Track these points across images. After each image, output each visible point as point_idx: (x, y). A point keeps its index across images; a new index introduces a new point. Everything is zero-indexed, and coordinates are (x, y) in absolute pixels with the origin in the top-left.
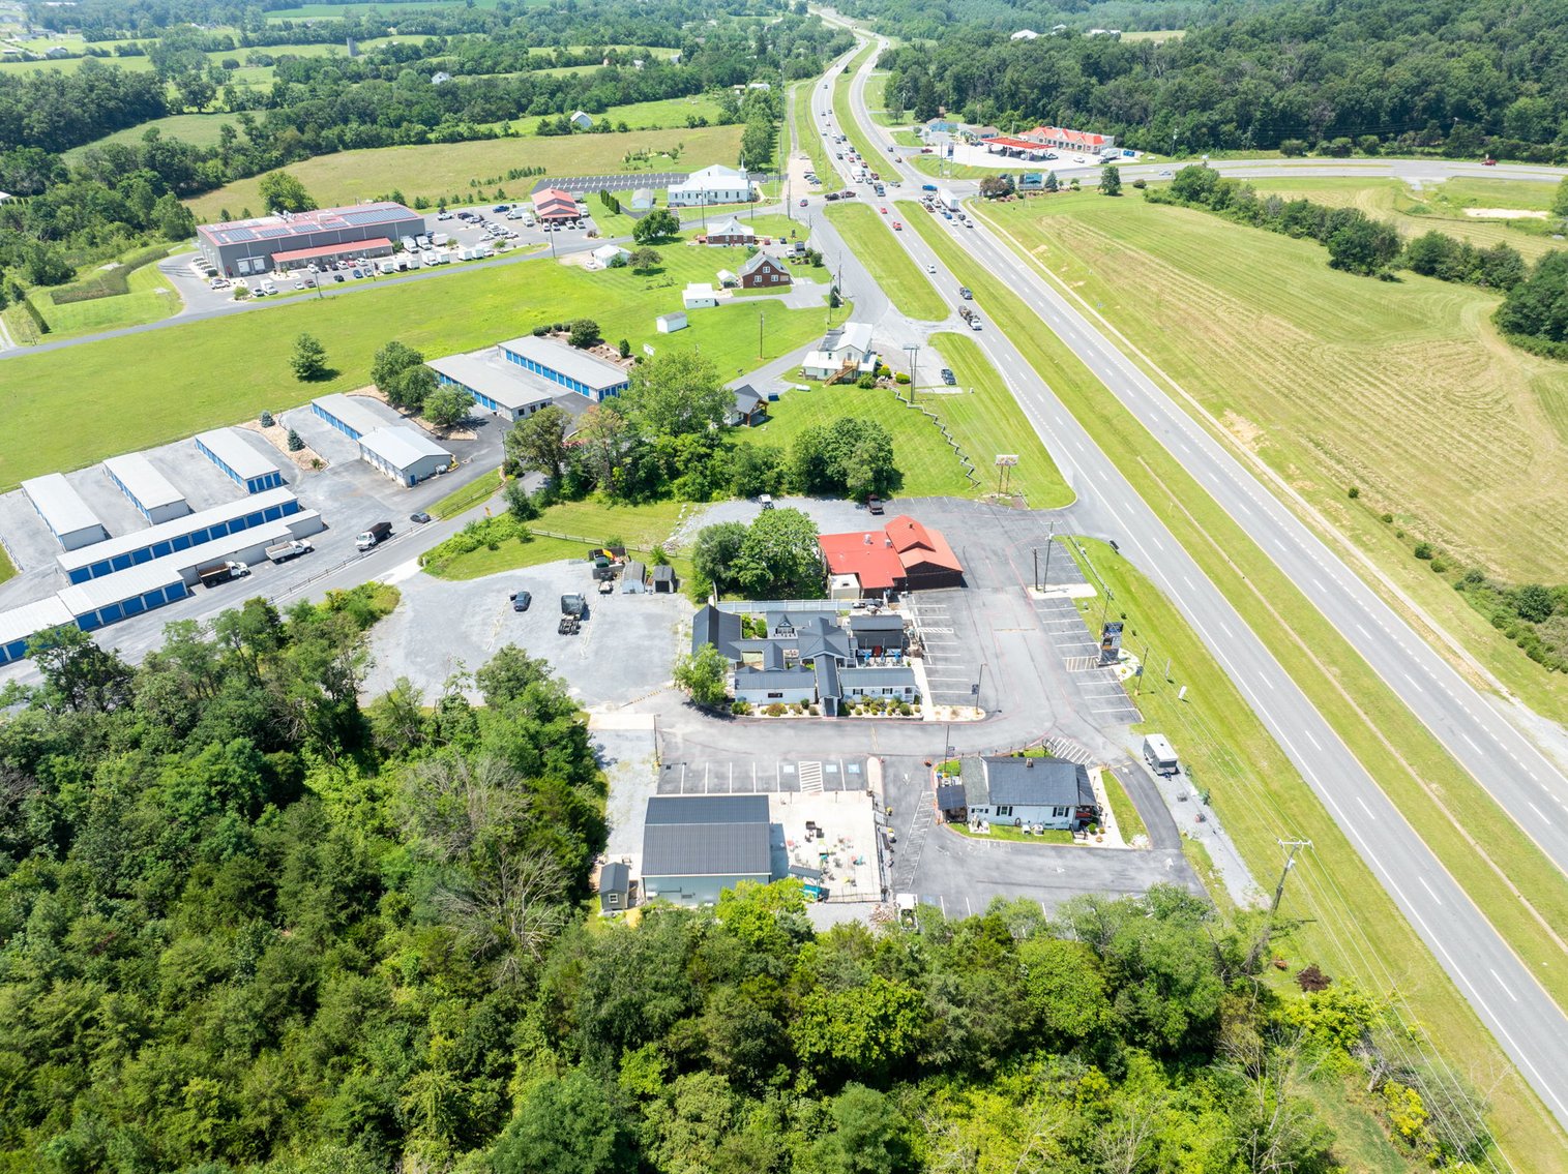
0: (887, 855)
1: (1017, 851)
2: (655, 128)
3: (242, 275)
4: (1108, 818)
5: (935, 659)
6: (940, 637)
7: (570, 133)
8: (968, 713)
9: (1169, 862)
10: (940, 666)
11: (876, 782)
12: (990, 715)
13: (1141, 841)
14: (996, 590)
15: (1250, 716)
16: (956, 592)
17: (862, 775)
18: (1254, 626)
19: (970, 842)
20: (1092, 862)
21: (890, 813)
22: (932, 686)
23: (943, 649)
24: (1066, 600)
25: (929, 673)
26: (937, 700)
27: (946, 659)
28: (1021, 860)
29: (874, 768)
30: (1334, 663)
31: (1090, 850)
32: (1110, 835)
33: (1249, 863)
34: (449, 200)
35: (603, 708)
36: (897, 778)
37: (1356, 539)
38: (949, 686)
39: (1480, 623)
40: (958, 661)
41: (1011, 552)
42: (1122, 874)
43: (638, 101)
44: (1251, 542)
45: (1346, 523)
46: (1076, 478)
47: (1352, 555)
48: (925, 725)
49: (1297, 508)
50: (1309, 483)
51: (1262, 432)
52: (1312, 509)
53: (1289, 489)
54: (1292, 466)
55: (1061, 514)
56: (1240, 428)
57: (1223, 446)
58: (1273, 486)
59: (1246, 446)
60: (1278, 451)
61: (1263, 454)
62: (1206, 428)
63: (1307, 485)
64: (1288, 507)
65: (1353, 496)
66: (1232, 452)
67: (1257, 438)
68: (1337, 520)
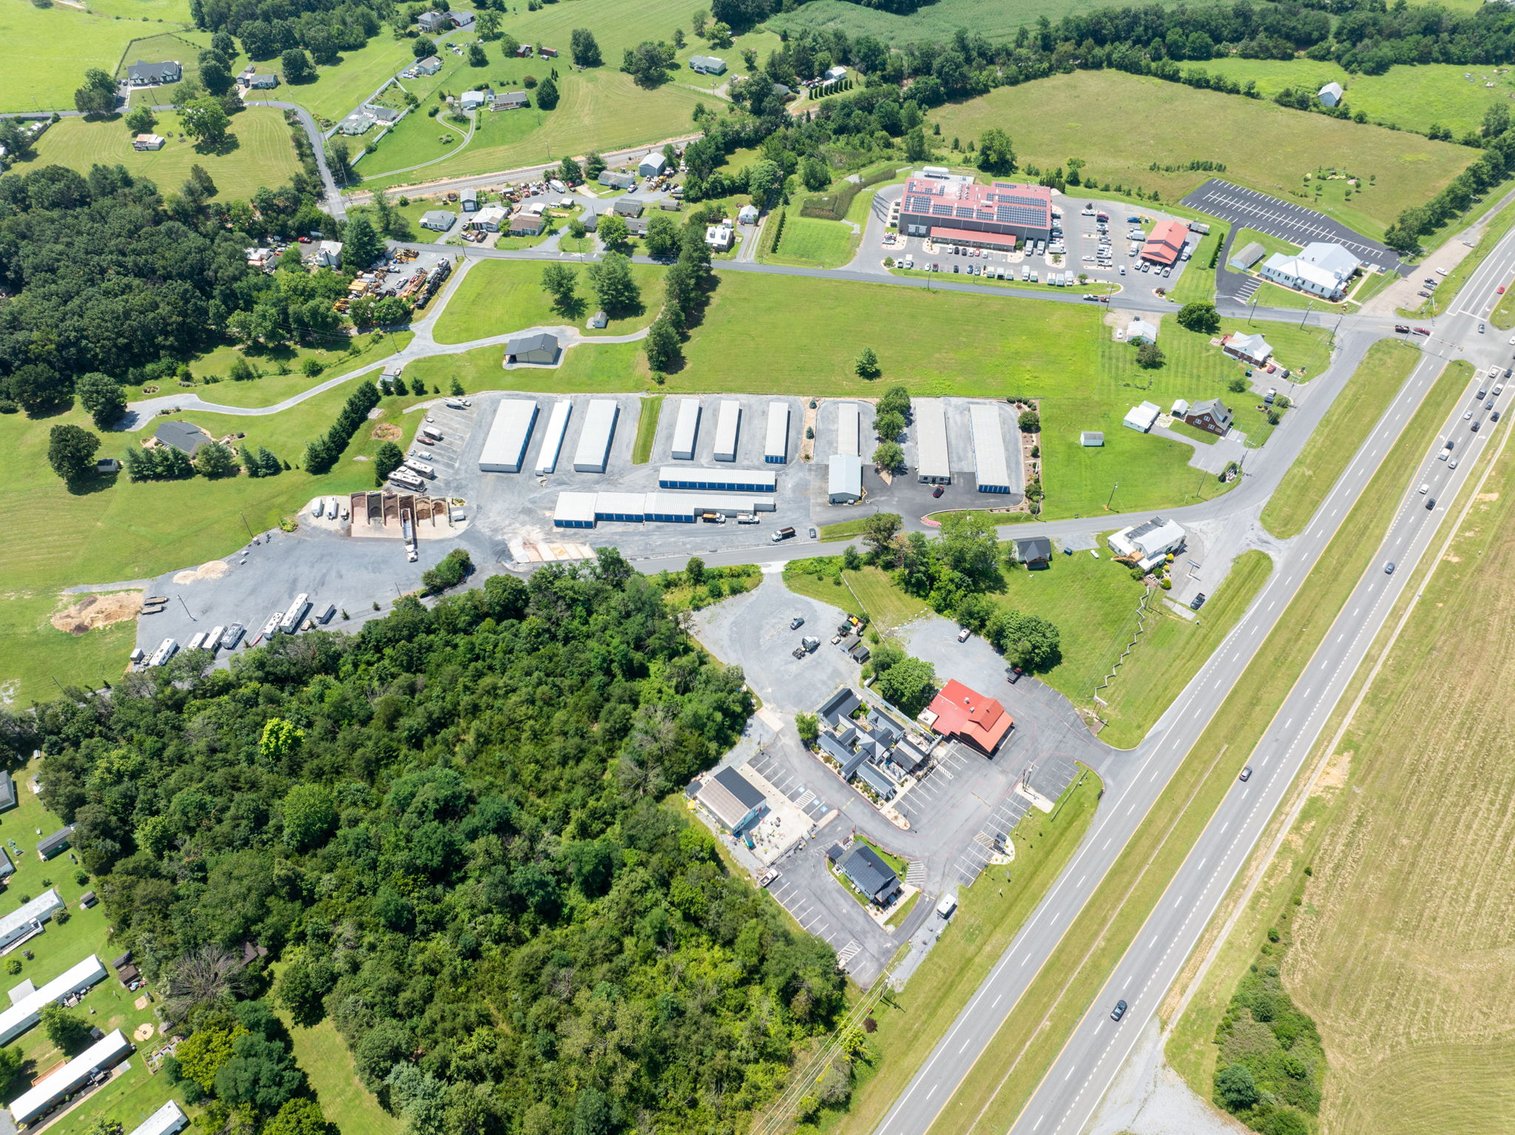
0: (791, 853)
1: (839, 891)
2: (1393, 128)
3: (910, 235)
4: (892, 910)
5: (923, 786)
6: (942, 776)
7: (1305, 109)
8: (901, 822)
9: (889, 945)
10: (921, 791)
11: (822, 823)
12: (910, 830)
13: (891, 928)
14: (1003, 771)
15: (1019, 926)
16: (983, 759)
17: (823, 814)
18: (1101, 891)
19: (828, 872)
20: (861, 920)
21: (816, 836)
22: (905, 798)
23: (935, 783)
24: (1028, 804)
25: (912, 790)
26: (898, 806)
27: (928, 790)
28: (836, 895)
29: (831, 815)
30: (1109, 940)
31: (866, 914)
32: (881, 917)
33: (916, 973)
34: (1112, 187)
35: (770, 707)
36: (836, 826)
37: (1258, 897)
38: (911, 803)
39: (1229, 989)
40: (932, 795)
41: (1044, 755)
42: (864, 932)
43: (1437, 61)
44: (1187, 849)
45: (1272, 883)
46: (1158, 734)
47: (1236, 902)
48: (876, 813)
49: (1262, 851)
50: (1301, 842)
51: (1341, 786)
52: (1270, 859)
53: (1281, 837)
54: (1313, 823)
55: (1108, 752)
56: (1334, 771)
57: (1297, 777)
58: (1275, 826)
59: (1312, 788)
60: (1324, 807)
61: (1313, 801)
62: (1311, 756)
63: (1298, 842)
64: (1257, 846)
65: (1308, 872)
66: (1295, 785)
67: (1330, 788)
68: (1270, 877)
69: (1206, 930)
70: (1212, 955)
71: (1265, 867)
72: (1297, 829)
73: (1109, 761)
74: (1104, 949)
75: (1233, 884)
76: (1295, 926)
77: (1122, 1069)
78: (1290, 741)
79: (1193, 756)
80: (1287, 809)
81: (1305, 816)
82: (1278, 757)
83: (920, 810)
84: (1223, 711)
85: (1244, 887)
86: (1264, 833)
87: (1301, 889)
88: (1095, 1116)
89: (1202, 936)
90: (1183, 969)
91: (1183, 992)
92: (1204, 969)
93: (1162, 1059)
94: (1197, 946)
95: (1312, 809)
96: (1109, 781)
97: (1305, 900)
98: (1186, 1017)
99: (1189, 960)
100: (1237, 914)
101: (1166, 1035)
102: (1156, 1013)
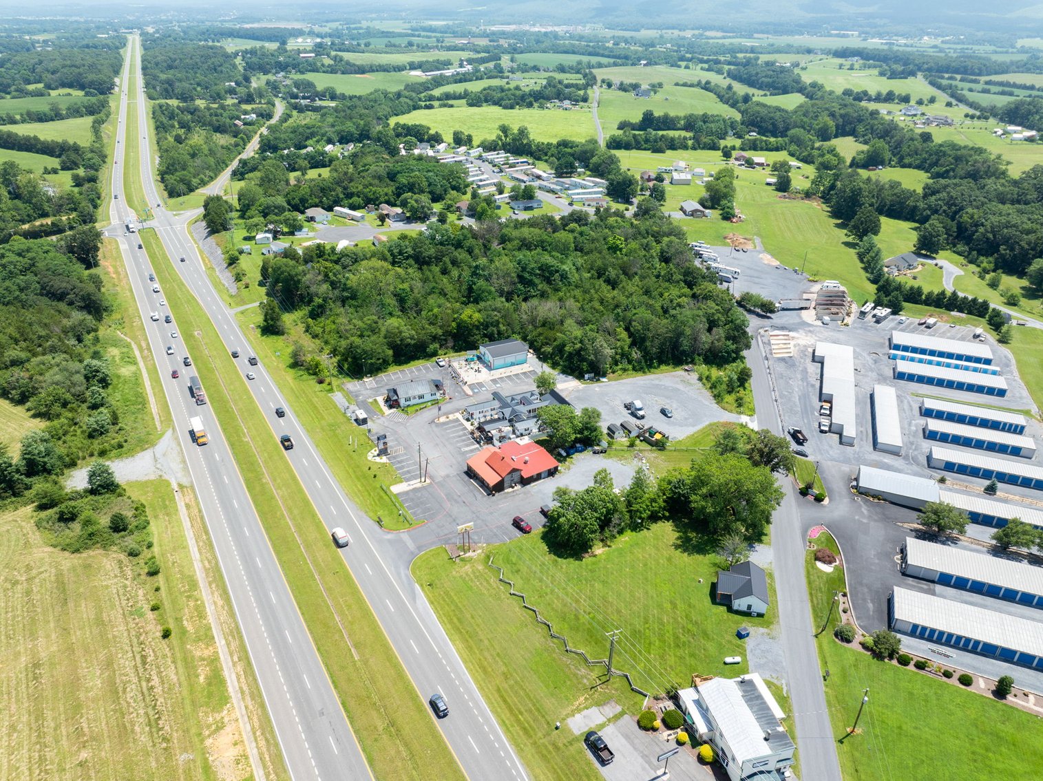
5: (465, 435)
6: (467, 445)
8: (443, 419)
10: (461, 433)
11: (466, 388)
12: (433, 421)
14: (448, 476)
17: (472, 390)
22: (462, 424)
23: (464, 441)
24: (407, 480)
25: (465, 429)
27: (460, 436)
29: (469, 392)
36: (460, 393)
38: (454, 427)
40: (454, 437)
41: (448, 505)
44: (279, 560)
45: (192, 604)
46: (413, 597)
47: (206, 570)
48: (457, 411)
49: (224, 615)
50: (198, 654)
51: (209, 742)
52: (211, 619)
53: (220, 643)
54: (202, 679)
55: (420, 548)
56: (231, 753)
57: (262, 706)
58: (234, 645)
59: (237, 710)
60: (207, 704)
61: (224, 699)
62: (271, 742)
63: (199, 651)
64: (232, 614)
65: (166, 635)
66: (256, 695)
67: (218, 729)
68: (197, 608)
69: (209, 539)
70: (189, 535)
71: (210, 610)
72: (214, 661)
73: (411, 545)
74: (260, 479)
75: (221, 576)
76: (141, 592)
77: (184, 457)
78: (309, 729)
79: (366, 614)
80: (239, 668)
81: (217, 679)
82: (302, 700)
83: (446, 429)
84: (400, 675)
85: (210, 583)
86: (237, 628)
87: (161, 620)
88: (177, 439)
89: (207, 533)
90: (200, 511)
91: (188, 506)
92: (186, 523)
93: (166, 477)
94: (205, 527)
95: (215, 693)
96: (389, 536)
97: (151, 615)
98: (173, 500)
99: (202, 518)
100: (197, 566)
101: (175, 486)
102: (192, 487)
